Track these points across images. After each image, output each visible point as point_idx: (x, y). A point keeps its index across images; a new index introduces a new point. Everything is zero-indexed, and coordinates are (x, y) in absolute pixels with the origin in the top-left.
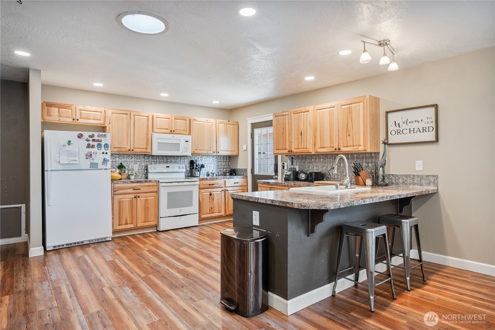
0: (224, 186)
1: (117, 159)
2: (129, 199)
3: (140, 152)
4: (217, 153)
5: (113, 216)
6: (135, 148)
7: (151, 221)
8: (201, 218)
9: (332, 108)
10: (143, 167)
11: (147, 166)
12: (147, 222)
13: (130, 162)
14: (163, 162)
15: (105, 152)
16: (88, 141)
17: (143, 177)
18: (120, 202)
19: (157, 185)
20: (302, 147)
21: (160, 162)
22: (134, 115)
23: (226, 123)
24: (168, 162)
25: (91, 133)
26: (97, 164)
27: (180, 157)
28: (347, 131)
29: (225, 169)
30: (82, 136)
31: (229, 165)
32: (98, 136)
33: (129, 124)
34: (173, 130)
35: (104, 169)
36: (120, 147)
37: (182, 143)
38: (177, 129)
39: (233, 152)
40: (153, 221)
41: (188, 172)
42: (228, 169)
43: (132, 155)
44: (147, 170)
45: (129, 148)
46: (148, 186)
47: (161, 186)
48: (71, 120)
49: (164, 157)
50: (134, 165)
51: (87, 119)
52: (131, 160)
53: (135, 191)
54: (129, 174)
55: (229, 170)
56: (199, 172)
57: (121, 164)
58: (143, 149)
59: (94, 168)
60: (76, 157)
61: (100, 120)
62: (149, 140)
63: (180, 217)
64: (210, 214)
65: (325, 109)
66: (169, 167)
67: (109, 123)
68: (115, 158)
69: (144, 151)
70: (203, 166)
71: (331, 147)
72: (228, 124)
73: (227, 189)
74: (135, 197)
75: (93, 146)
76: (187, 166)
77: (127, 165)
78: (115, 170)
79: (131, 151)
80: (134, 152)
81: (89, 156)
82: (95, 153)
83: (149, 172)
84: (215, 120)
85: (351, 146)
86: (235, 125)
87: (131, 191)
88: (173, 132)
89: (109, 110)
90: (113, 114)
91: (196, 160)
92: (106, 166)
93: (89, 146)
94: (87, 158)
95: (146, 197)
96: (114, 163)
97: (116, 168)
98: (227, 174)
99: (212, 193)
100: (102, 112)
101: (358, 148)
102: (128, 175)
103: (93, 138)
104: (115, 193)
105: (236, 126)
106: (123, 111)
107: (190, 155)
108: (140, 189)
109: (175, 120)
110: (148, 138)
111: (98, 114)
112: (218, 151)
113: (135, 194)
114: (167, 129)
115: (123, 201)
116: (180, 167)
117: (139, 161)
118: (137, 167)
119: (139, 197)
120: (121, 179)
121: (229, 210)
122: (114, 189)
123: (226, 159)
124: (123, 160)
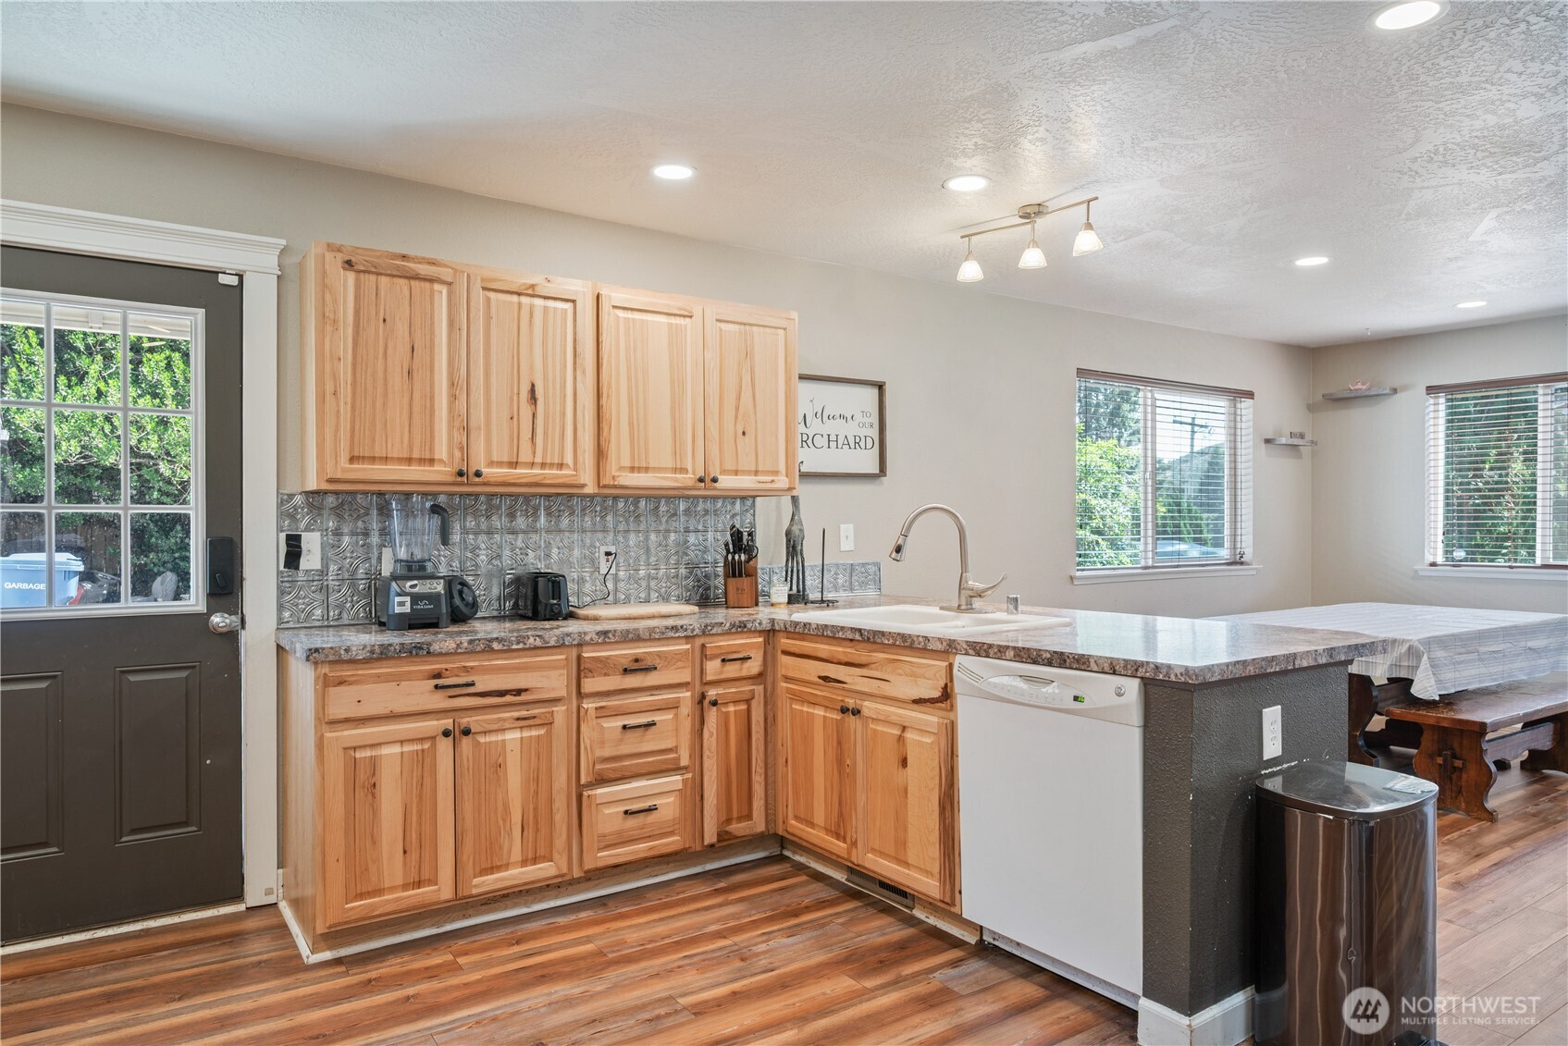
9: (678, 318)
20: (538, 459)
28: (736, 417)
65: (649, 315)
71: (675, 470)
85: (748, 473)
101: (773, 481)
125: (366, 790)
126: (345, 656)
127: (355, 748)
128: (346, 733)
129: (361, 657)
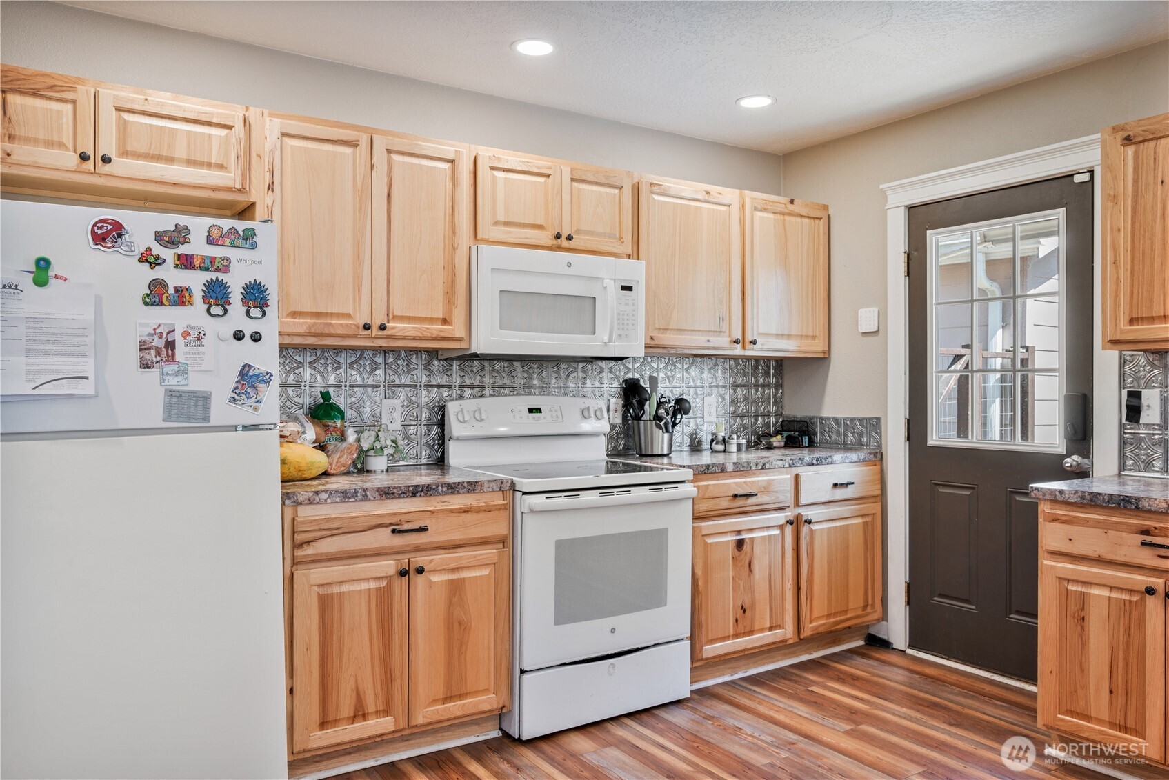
0: (791, 502)
1: (307, 374)
2: (373, 585)
3: (414, 339)
4: (748, 346)
5: (292, 677)
6: (394, 317)
7: (476, 693)
8: (702, 660)
10: (425, 410)
11: (442, 409)
12: (462, 696)
13: (364, 386)
14: (509, 387)
15: (249, 327)
16: (152, 265)
17: (424, 462)
18: (326, 604)
19: (504, 507)
21: (497, 390)
22: (389, 151)
23: (781, 208)
24: (531, 387)
25: (167, 222)
26: (204, 400)
27: (581, 365)
29: (760, 419)
30: (120, 236)
31: (776, 403)
32: (210, 240)
33: (364, 195)
34: (565, 235)
35: (246, 428)
36: (323, 311)
37: (610, 298)
38: (583, 227)
39: (810, 341)
40: (486, 691)
41: (617, 433)
42: (773, 419)
43: (375, 355)
44: (442, 424)
45: (363, 319)
46: (466, 511)
47: (525, 510)
48: (72, 160)
49: (516, 364)
50: (384, 401)
51: (157, 158)
52: (371, 378)
53: (400, 541)
54: (365, 446)
55: (777, 423)
56: (666, 435)
57: (325, 396)
58: (431, 320)
59: (189, 419)
60: (84, 356)
61: (221, 167)
62: (458, 279)
63: (613, 664)
64: (736, 636)
66: (539, 410)
67: (270, 187)
68: (298, 367)
69: (435, 334)
70: (681, 407)
72: (790, 214)
73: (807, 513)
74: (403, 573)
75: (182, 297)
76: (612, 408)
77: (349, 401)
78: (300, 429)
79: (376, 332)
80: (389, 337)
81: (158, 353)
82: (194, 333)
83: (455, 433)
84: (737, 191)
86: (817, 221)
87: (383, 538)
88: (565, 243)
89: (267, 119)
90: (287, 140)
91: (653, 380)
92: (256, 409)
93: (156, 294)
94: (146, 366)
95: (454, 570)
96: (291, 394)
97: (303, 418)
98: (773, 439)
99: (745, 536)
100: (230, 127)
102: (361, 451)
103: (183, 249)
104: (300, 553)
105: (822, 224)
106: (336, 129)
107: (640, 352)
108: (425, 529)
109: (576, 185)
110: (453, 266)
111: (210, 136)
112: (750, 337)
113: (398, 557)
114: (540, 227)
115: (341, 595)
116: (588, 408)
117: (407, 382)
118: (399, 409)
119: (420, 571)
120: (326, 474)
121: (815, 615)
122: (294, 533)
123: (767, 374)
124: (332, 379)
125: (1076, 621)
126: (1059, 498)
127: (1068, 581)
128: (1060, 565)
129: (1072, 501)
